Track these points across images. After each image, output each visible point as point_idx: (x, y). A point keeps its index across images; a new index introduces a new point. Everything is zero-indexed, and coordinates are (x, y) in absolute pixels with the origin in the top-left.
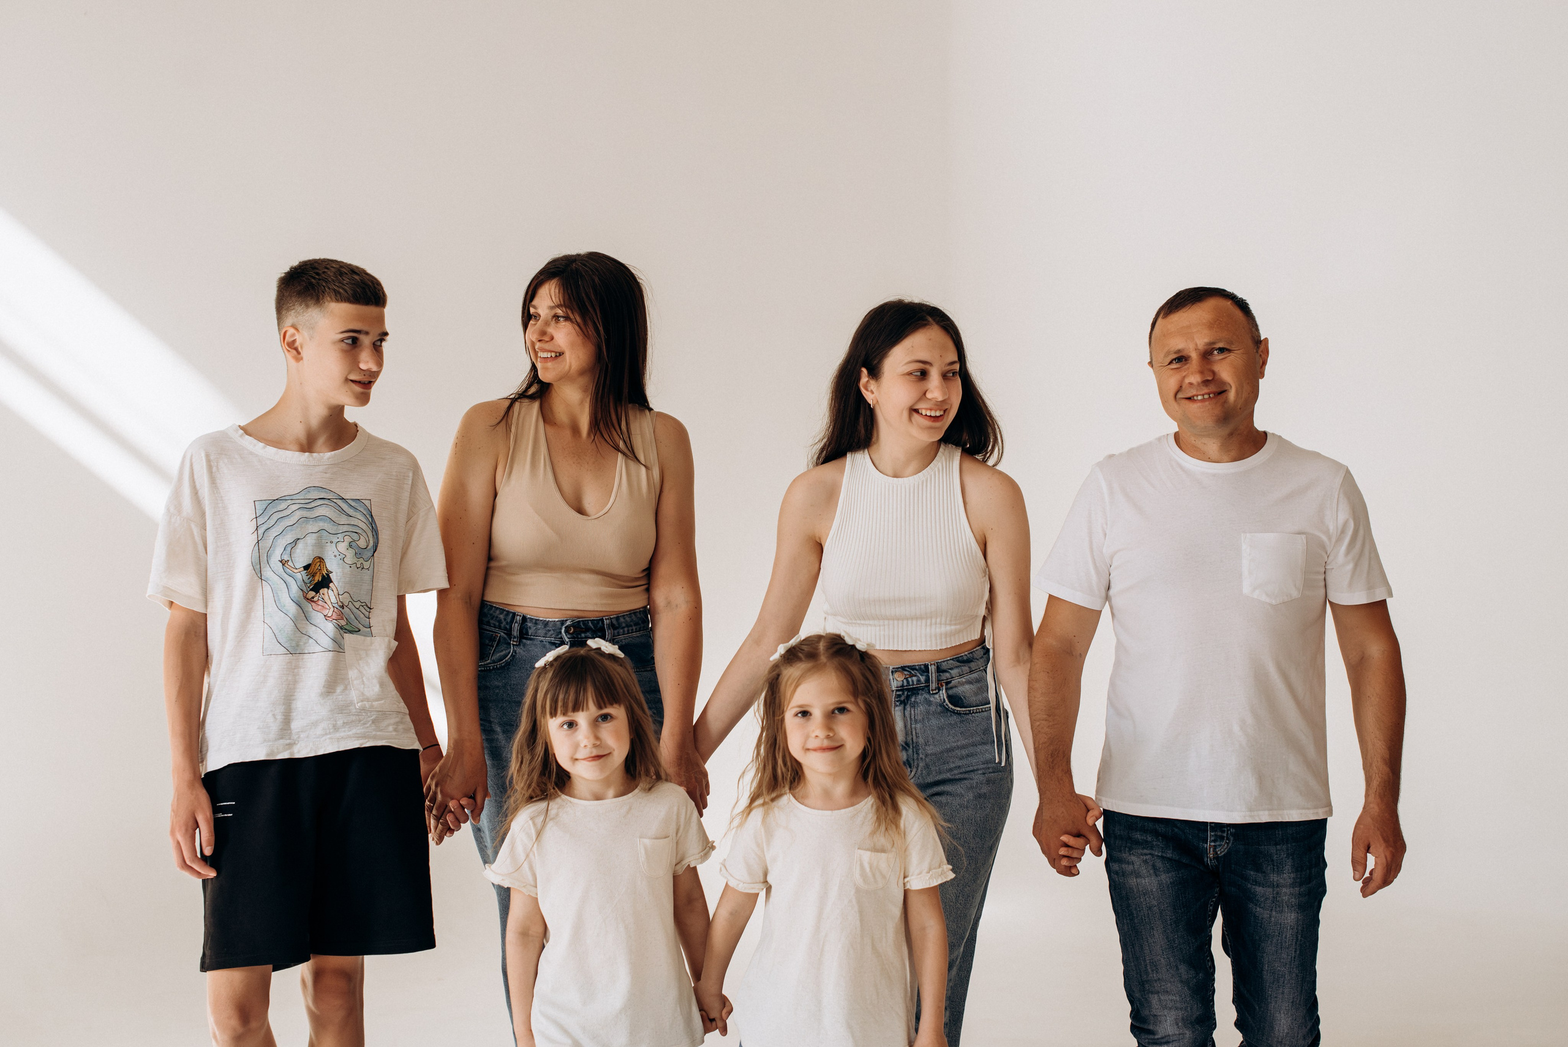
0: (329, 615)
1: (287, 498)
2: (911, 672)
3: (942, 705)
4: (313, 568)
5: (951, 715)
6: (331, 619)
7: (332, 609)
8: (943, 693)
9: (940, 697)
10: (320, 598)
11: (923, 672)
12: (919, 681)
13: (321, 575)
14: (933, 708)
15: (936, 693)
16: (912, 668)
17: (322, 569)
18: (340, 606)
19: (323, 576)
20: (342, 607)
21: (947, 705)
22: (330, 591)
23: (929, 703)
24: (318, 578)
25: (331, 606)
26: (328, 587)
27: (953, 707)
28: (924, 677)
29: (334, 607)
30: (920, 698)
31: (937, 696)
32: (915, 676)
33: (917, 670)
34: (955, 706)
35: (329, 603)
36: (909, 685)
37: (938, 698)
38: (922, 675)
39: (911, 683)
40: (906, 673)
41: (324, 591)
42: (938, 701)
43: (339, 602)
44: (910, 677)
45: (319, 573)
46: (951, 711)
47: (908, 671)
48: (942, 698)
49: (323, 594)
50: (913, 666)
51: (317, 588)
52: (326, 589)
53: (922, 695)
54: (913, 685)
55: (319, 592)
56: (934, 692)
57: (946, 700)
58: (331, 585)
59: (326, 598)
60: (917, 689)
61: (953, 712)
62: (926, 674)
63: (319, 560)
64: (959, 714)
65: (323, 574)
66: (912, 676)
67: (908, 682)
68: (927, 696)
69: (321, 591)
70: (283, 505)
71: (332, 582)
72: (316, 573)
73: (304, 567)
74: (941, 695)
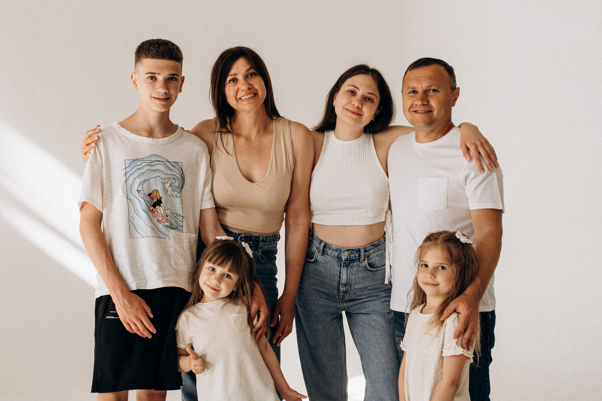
0: (160, 220)
1: (141, 159)
2: (351, 252)
3: (365, 267)
4: (152, 195)
5: (368, 271)
6: (161, 222)
7: (161, 217)
8: (366, 262)
9: (364, 263)
10: (156, 211)
11: (357, 252)
12: (355, 256)
13: (157, 199)
14: (360, 269)
15: (363, 262)
16: (353, 250)
17: (157, 196)
18: (165, 216)
19: (158, 200)
20: (167, 216)
21: (367, 267)
22: (161, 208)
23: (359, 266)
24: (155, 200)
25: (161, 215)
26: (160, 206)
27: (370, 268)
28: (358, 254)
29: (162, 216)
30: (355, 264)
31: (363, 263)
32: (354, 254)
33: (354, 251)
34: (371, 268)
35: (160, 213)
36: (350, 258)
37: (364, 264)
38: (357, 253)
39: (351, 257)
40: (349, 252)
41: (158, 207)
42: (364, 265)
43: (165, 214)
44: (351, 254)
45: (156, 198)
46: (369, 270)
47: (350, 251)
48: (365, 264)
49: (157, 209)
50: (353, 249)
51: (154, 205)
52: (159, 207)
53: (356, 262)
54: (352, 258)
55: (155, 207)
56: (362, 261)
57: (367, 265)
58: (162, 204)
59: (159, 211)
60: (354, 260)
61: (370, 270)
62: (358, 253)
63: (156, 191)
64: (372, 271)
65: (158, 198)
66: (352, 253)
67: (350, 256)
68: (359, 263)
69: (157, 207)
70: (139, 163)
71: (162, 203)
72: (154, 198)
73: (148, 194)
74: (365, 263)
